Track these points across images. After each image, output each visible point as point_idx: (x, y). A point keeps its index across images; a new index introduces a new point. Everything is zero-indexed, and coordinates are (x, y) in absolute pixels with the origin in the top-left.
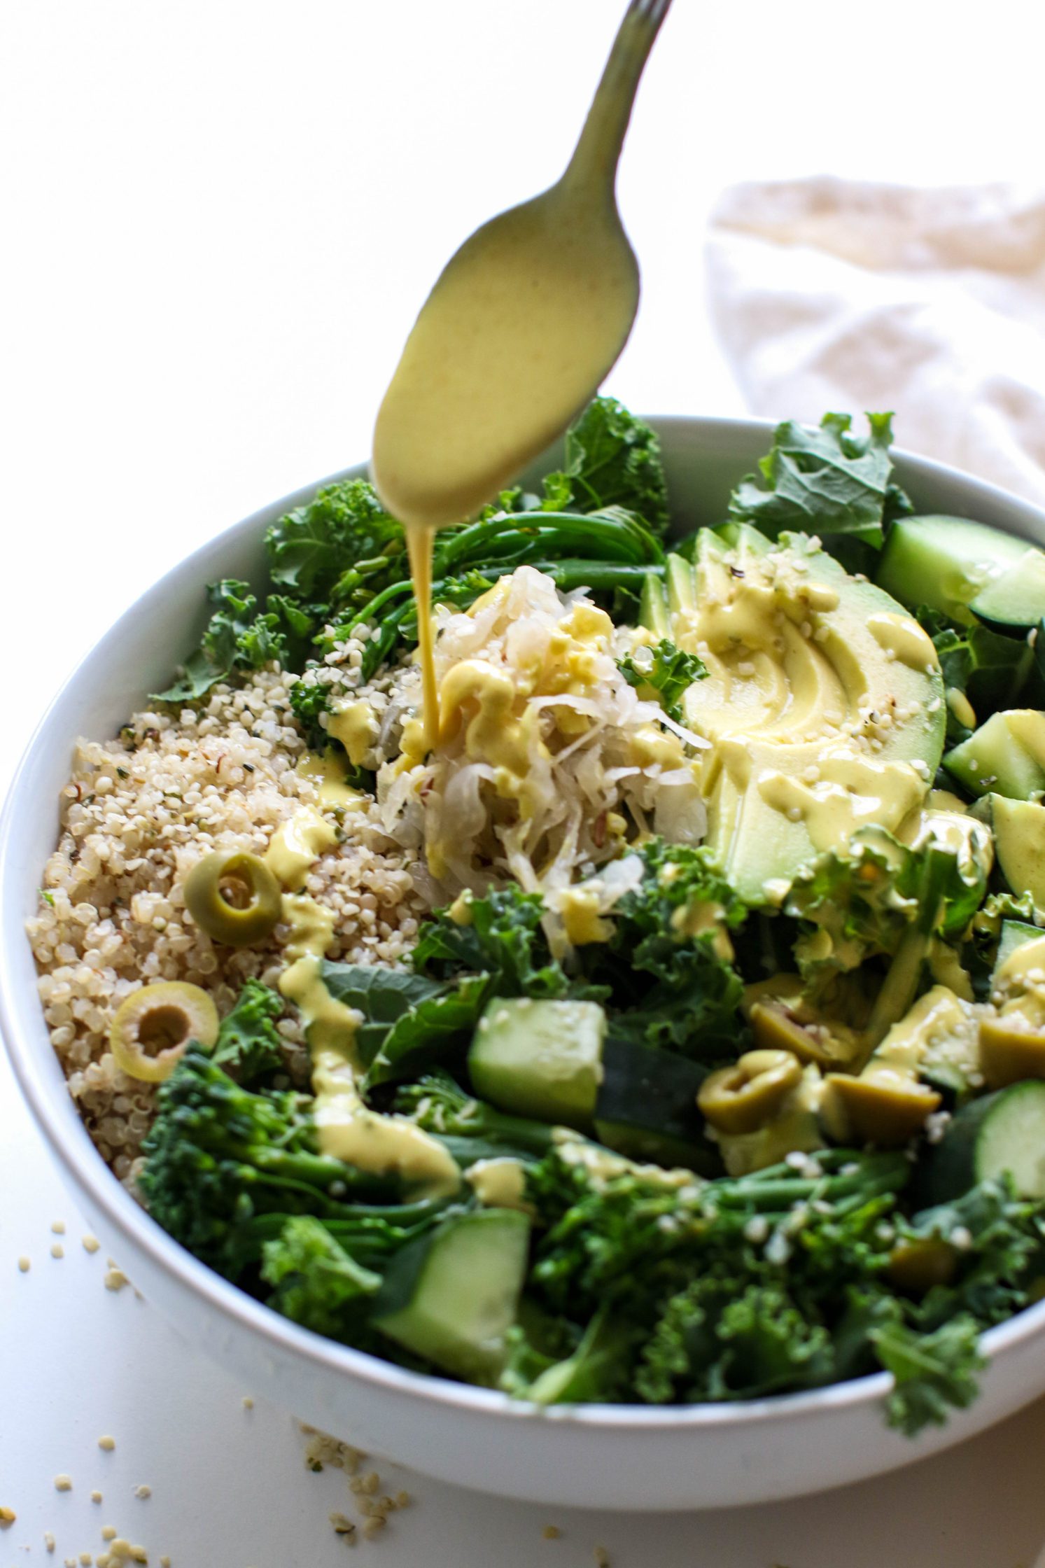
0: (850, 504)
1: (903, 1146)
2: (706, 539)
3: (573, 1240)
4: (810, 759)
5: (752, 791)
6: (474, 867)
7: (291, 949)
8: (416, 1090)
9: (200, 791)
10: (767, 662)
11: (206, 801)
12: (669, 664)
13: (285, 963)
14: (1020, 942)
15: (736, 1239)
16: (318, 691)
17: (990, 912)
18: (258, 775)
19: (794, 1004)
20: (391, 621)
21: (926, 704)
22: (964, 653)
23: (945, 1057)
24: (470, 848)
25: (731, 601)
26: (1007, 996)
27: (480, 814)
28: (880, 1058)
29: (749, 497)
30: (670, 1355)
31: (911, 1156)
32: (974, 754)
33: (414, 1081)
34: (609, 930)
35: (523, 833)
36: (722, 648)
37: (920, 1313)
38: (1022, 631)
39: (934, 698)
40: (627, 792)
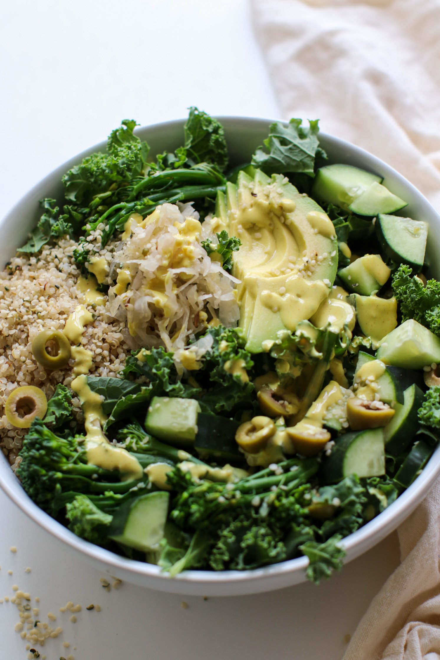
0: (301, 161)
1: (316, 456)
2: (242, 176)
3: (186, 504)
4: (282, 283)
5: (258, 302)
6: (147, 333)
7: (75, 369)
8: (125, 431)
9: (38, 299)
10: (266, 233)
11: (40, 304)
12: (224, 244)
13: (73, 376)
14: (366, 362)
15: (249, 505)
16: (84, 253)
17: (354, 345)
18: (61, 290)
19: (274, 387)
20: (113, 222)
21: (330, 253)
22: (347, 227)
23: (334, 415)
24: (145, 326)
25: (252, 206)
26: (359, 385)
27: (149, 313)
28: (306, 417)
29: (260, 157)
30: (222, 554)
31: (319, 460)
32: (350, 273)
33: (124, 427)
34: (200, 365)
35: (166, 323)
36: (247, 227)
37: (321, 532)
38: (370, 218)
39: (334, 251)
40: (208, 302)
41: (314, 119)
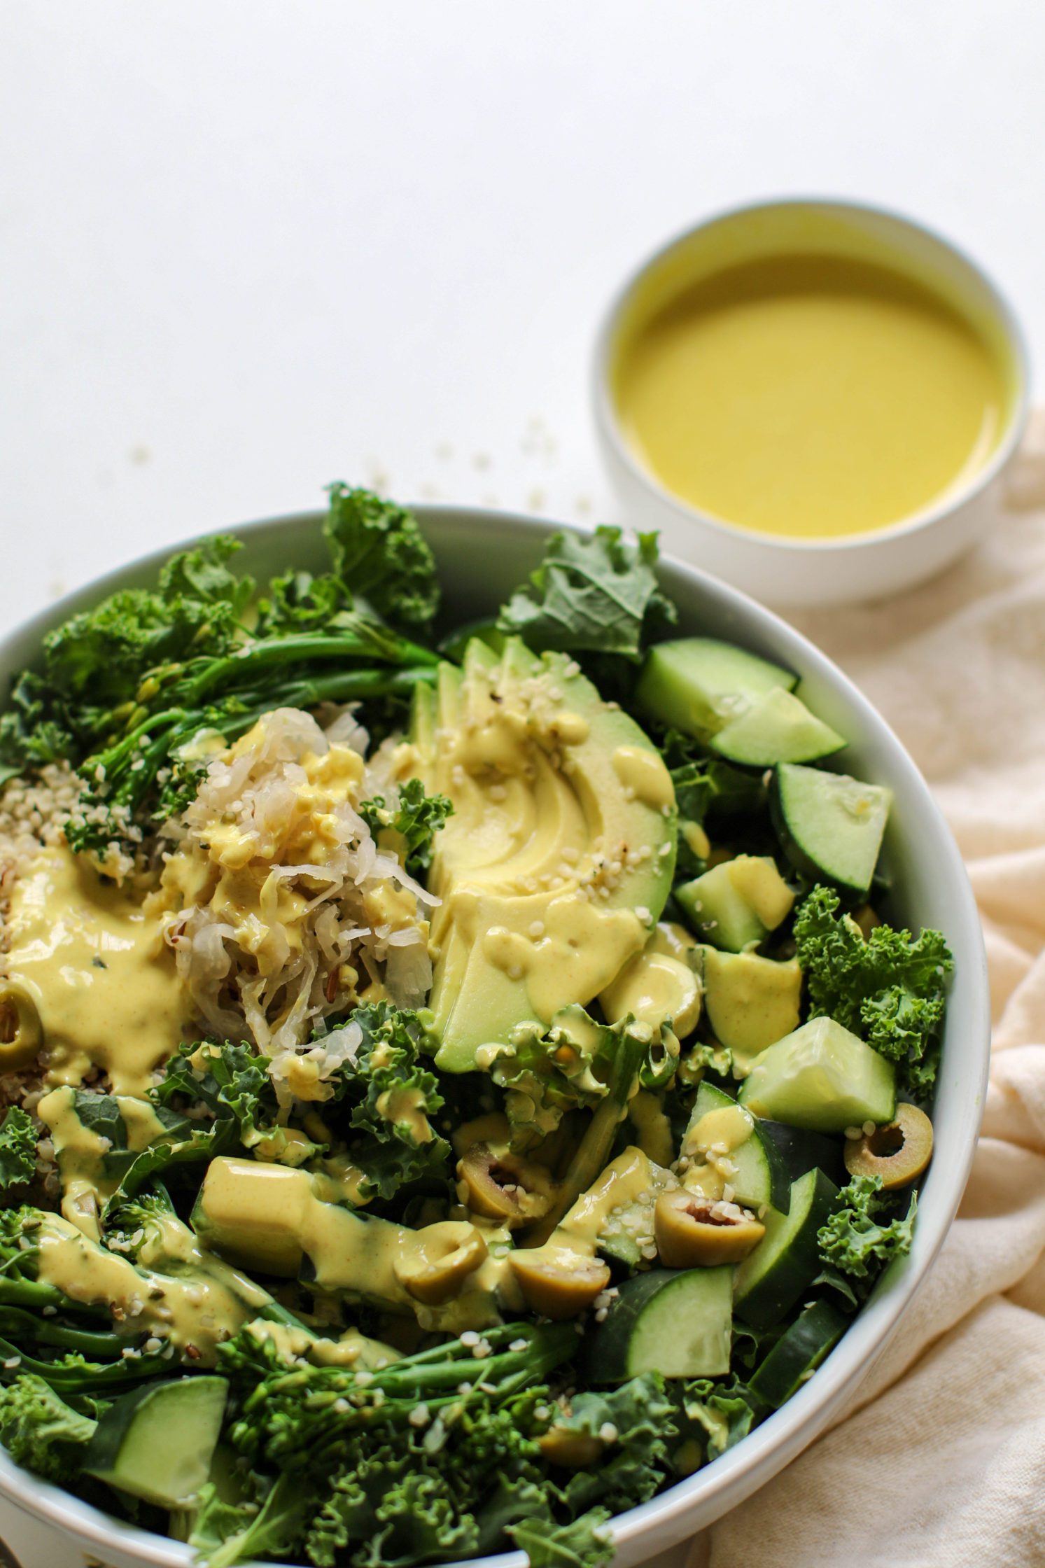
0: (611, 626)
1: (575, 1319)
2: (476, 650)
3: (262, 1411)
4: (538, 911)
5: (476, 952)
6: (221, 1005)
7: (52, 1074)
10: (517, 789)
12: (412, 813)
13: (46, 1089)
14: (712, 1108)
15: (403, 1422)
16: (88, 829)
17: (692, 1065)
19: (499, 1153)
21: (658, 847)
22: (704, 786)
23: (625, 1228)
24: (216, 988)
25: (490, 723)
26: (692, 1161)
27: (224, 961)
28: (561, 1229)
29: (520, 611)
30: (333, 1531)
31: (580, 1329)
32: (700, 895)
34: (328, 1093)
35: (261, 988)
36: (476, 770)
37: (563, 1497)
38: (758, 771)
39: (666, 841)
40: (362, 946)
41: (647, 529)
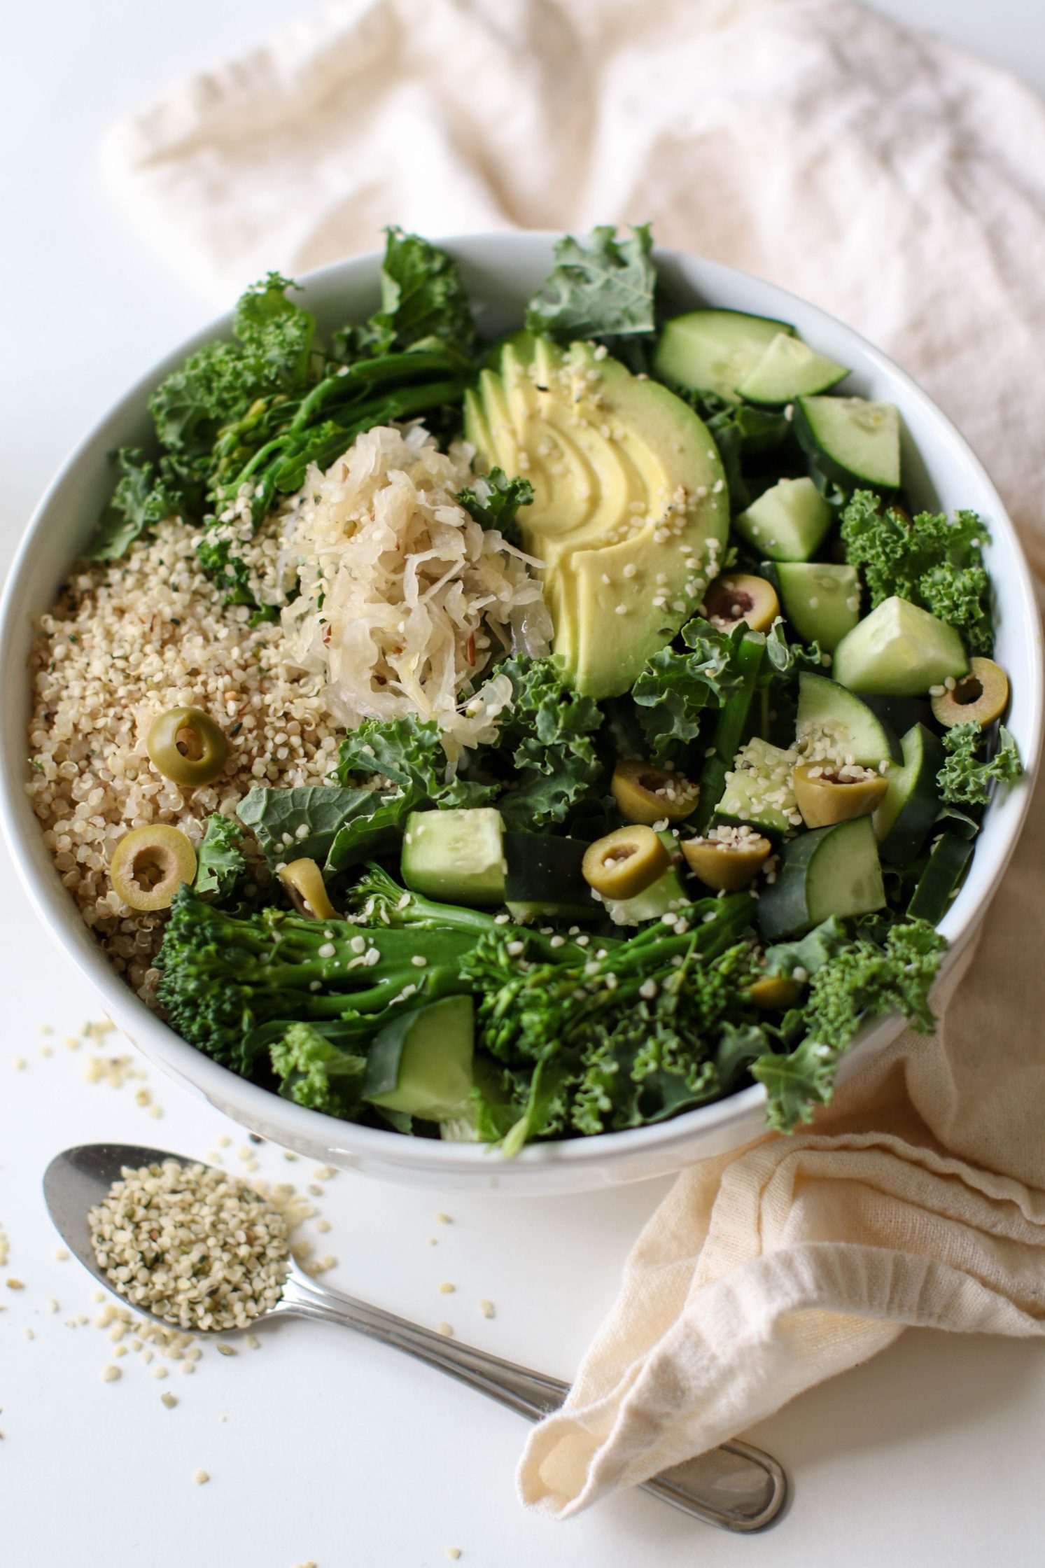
0: (625, 309)
1: (748, 887)
2: (508, 356)
4: (628, 557)
6: (374, 690)
8: (360, 889)
9: (141, 651)
11: (148, 660)
12: (500, 496)
15: (635, 998)
18: (184, 629)
20: (268, 477)
21: (712, 486)
22: (735, 430)
23: (770, 806)
24: (368, 675)
26: (810, 738)
27: (372, 649)
30: (595, 1100)
31: (755, 894)
32: (755, 520)
33: (355, 881)
35: (412, 664)
37: (781, 1033)
38: (779, 408)
39: (717, 480)
40: (486, 612)
41: (640, 222)
